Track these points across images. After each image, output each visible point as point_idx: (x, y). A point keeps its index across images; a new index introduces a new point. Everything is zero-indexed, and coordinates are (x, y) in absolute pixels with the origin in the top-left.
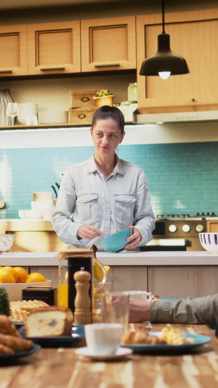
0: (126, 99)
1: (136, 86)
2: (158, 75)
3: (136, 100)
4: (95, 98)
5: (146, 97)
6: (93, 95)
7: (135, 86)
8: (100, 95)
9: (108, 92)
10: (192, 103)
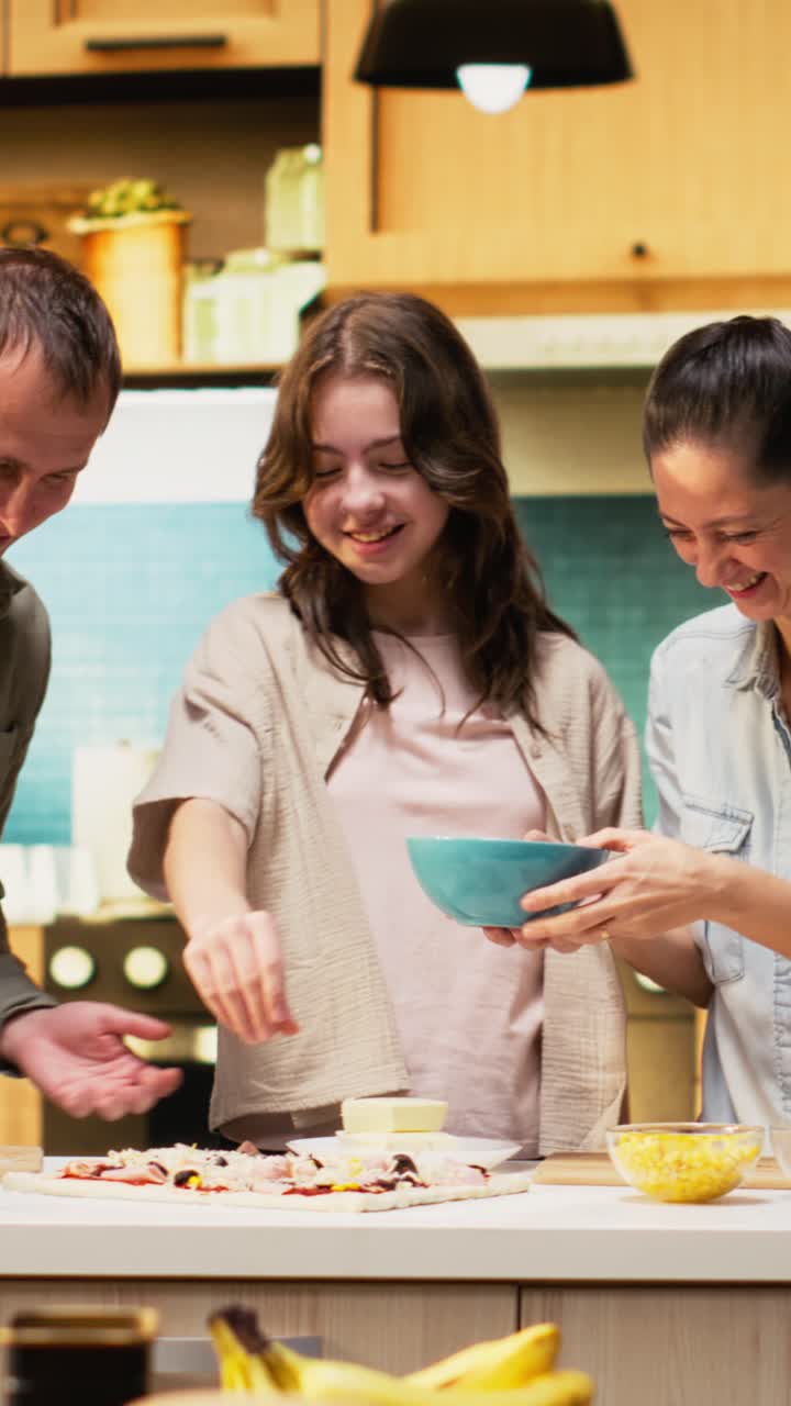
0: (254, 236)
1: (319, 164)
2: (452, 84)
3: (310, 242)
4: (78, 225)
5: (376, 223)
6: (67, 210)
7: (308, 166)
8: (110, 206)
9: (157, 192)
10: (630, 270)
